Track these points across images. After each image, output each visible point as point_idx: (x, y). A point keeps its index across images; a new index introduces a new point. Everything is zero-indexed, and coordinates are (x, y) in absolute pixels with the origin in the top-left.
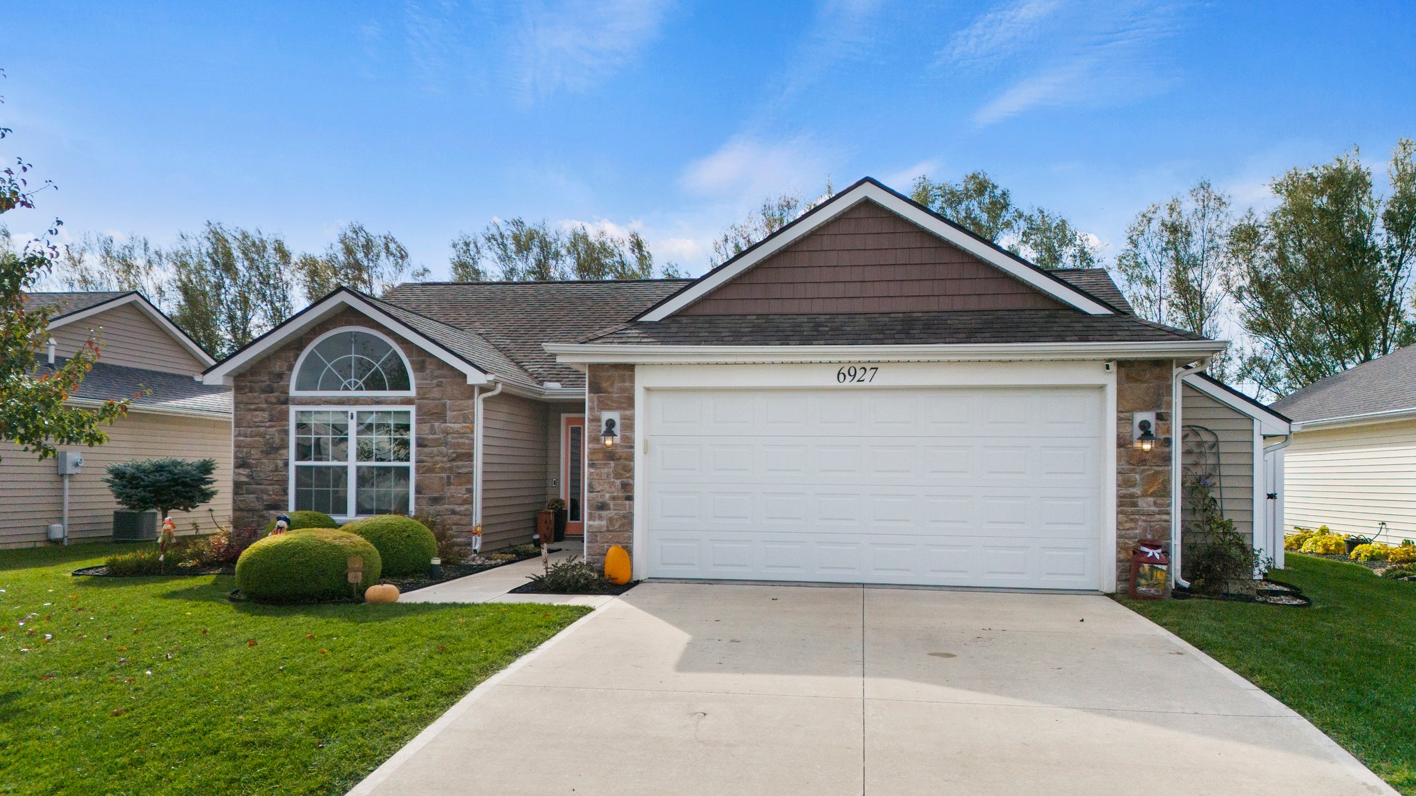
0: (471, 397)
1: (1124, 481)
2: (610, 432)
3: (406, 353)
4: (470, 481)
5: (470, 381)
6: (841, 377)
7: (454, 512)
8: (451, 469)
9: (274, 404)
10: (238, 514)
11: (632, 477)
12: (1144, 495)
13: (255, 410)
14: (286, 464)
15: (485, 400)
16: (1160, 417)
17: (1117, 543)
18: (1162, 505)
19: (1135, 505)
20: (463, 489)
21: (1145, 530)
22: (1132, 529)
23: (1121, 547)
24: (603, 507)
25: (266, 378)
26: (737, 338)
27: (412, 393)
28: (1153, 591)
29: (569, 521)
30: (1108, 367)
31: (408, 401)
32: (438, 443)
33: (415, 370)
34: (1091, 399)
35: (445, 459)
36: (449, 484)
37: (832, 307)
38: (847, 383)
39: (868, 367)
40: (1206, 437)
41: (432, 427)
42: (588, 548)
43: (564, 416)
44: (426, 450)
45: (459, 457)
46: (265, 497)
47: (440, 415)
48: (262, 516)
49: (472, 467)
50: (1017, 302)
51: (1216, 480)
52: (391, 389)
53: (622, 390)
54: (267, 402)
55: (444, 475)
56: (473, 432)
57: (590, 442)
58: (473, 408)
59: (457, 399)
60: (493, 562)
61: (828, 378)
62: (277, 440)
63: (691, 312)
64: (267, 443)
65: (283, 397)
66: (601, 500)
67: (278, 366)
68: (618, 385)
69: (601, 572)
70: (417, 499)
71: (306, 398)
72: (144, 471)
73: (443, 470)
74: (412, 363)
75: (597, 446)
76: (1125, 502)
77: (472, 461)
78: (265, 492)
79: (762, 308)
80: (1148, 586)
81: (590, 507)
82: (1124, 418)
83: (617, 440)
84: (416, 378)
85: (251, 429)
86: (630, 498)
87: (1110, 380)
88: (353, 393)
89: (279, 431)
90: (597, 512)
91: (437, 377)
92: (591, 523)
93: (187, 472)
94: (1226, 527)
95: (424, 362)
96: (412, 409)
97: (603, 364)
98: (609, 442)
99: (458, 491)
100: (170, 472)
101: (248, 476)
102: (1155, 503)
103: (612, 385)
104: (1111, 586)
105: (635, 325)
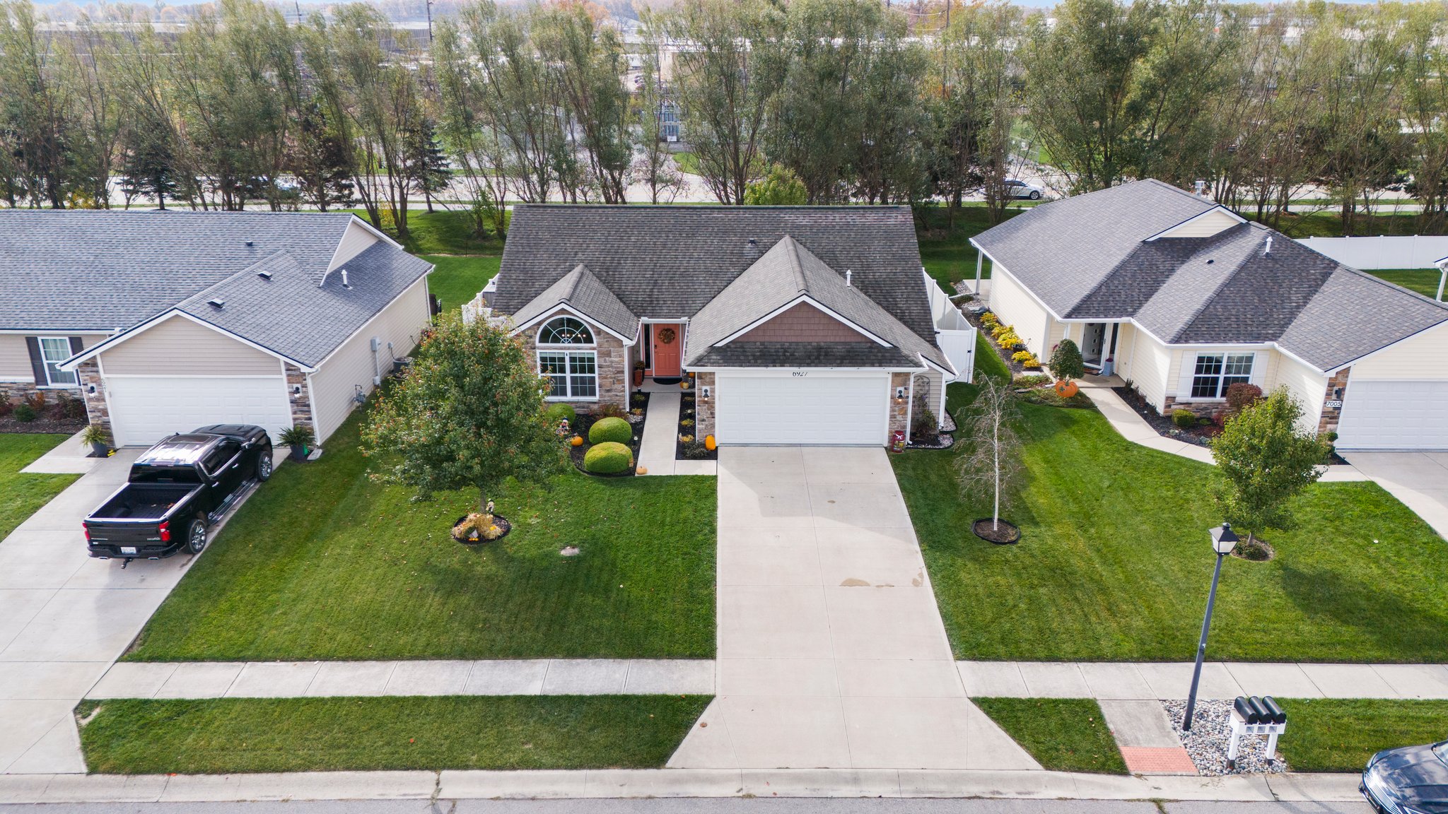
0: (622, 346)
1: (892, 410)
2: (706, 395)
3: (591, 328)
4: (624, 382)
6: (794, 374)
7: (617, 396)
8: (614, 377)
11: (714, 410)
12: (899, 416)
16: (906, 389)
17: (889, 430)
18: (904, 418)
19: (895, 419)
20: (621, 386)
21: (898, 427)
22: (894, 427)
23: (890, 432)
24: (703, 420)
26: (756, 361)
28: (897, 450)
30: (889, 374)
31: (594, 349)
32: (608, 366)
33: (597, 336)
34: (883, 381)
35: (611, 374)
36: (614, 384)
37: (789, 340)
38: (796, 376)
39: (804, 372)
40: (926, 380)
41: (605, 360)
42: (699, 435)
44: (603, 369)
45: (618, 372)
49: (624, 377)
51: (928, 396)
52: (585, 343)
53: (710, 381)
55: (611, 380)
56: (623, 362)
58: (624, 352)
59: (615, 347)
61: (789, 375)
63: (734, 341)
65: (533, 346)
66: (702, 418)
67: (530, 332)
68: (708, 378)
69: (705, 446)
70: (600, 390)
71: (545, 346)
73: (611, 377)
74: (595, 333)
75: (700, 399)
76: (893, 417)
77: (624, 374)
79: (762, 339)
80: (895, 448)
81: (699, 421)
82: (893, 390)
83: (709, 397)
84: (596, 339)
86: (714, 417)
87: (890, 377)
88: (566, 345)
91: (605, 338)
92: (699, 426)
94: (930, 413)
95: (600, 333)
96: (595, 352)
97: (704, 372)
98: (705, 398)
99: (618, 387)
102: (902, 418)
103: (706, 379)
104: (886, 444)
105: (712, 349)
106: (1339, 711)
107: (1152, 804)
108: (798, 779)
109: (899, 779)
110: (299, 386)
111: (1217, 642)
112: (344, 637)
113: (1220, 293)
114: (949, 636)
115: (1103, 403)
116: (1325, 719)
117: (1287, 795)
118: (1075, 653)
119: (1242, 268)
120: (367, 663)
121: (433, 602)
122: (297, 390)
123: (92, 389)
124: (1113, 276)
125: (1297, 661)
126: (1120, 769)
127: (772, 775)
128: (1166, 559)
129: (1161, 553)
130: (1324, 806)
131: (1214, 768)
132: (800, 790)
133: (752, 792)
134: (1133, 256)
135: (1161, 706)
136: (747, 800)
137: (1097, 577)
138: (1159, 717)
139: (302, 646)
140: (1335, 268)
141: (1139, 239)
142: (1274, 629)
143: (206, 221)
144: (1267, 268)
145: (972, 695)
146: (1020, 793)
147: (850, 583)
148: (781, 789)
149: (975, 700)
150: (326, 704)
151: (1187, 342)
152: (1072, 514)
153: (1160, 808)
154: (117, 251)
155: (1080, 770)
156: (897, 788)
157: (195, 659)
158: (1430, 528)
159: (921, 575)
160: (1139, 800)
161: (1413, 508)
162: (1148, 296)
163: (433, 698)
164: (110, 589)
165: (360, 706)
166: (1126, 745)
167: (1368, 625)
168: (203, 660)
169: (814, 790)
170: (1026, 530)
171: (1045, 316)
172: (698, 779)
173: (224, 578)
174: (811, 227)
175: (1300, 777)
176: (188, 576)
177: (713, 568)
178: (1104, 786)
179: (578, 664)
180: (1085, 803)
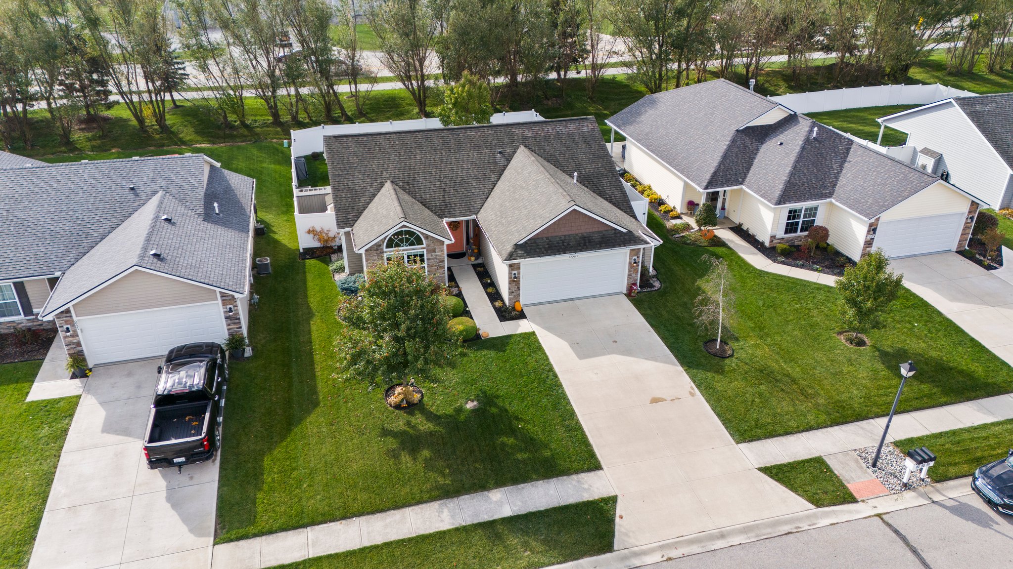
2: (515, 277)
3: (422, 235)
4: (444, 268)
6: (571, 257)
9: (379, 254)
12: (633, 274)
13: (373, 256)
16: (638, 257)
17: (627, 283)
20: (442, 270)
21: (633, 281)
22: (630, 280)
24: (513, 293)
25: (375, 246)
26: (547, 252)
27: (424, 246)
31: (424, 248)
33: (425, 240)
34: (623, 254)
35: (436, 263)
36: (438, 269)
41: (431, 255)
42: (509, 302)
44: (430, 261)
47: (433, 251)
52: (418, 245)
53: (518, 266)
54: (376, 253)
55: (436, 267)
56: (444, 254)
58: (444, 248)
61: (567, 258)
63: (530, 239)
65: (382, 251)
71: (390, 251)
74: (424, 237)
75: (511, 280)
79: (546, 235)
80: (633, 294)
81: (510, 293)
82: (630, 259)
85: (372, 262)
86: (519, 290)
87: (629, 252)
91: (433, 241)
92: (510, 296)
94: (647, 268)
95: (428, 237)
96: (425, 250)
102: (635, 276)
103: (515, 265)
104: (625, 292)
105: (517, 247)
106: (941, 441)
107: (877, 518)
108: (692, 542)
109: (745, 530)
110: (231, 306)
111: (866, 406)
112: (363, 496)
113: (795, 168)
114: (726, 428)
115: (728, 240)
116: (938, 447)
117: (937, 498)
118: (798, 427)
119: (803, 148)
120: (388, 513)
121: (406, 459)
122: (230, 309)
123: (68, 330)
124: (725, 156)
125: (908, 411)
126: (852, 499)
127: (676, 543)
128: (816, 354)
129: (812, 350)
130: (957, 501)
131: (897, 488)
132: (695, 549)
133: (671, 555)
134: (733, 141)
135: (855, 454)
136: (670, 562)
137: (785, 372)
138: (857, 462)
139: (339, 509)
140: (852, 144)
141: (733, 129)
142: (890, 393)
143: (87, 171)
144: (816, 147)
145: (758, 466)
146: (810, 525)
147: (655, 400)
148: (686, 550)
149: (760, 469)
150: (382, 549)
151: (785, 203)
152: (753, 329)
153: (882, 519)
154: (23, 205)
155: (834, 504)
156: (746, 536)
157: (270, 532)
158: (939, 311)
159: (692, 388)
160: (870, 517)
161: (925, 299)
162: (748, 169)
163: (449, 531)
164: (170, 490)
165: (405, 546)
166: (848, 483)
167: (933, 381)
168: (276, 532)
169: (703, 547)
170: (735, 345)
171: (682, 184)
172: (636, 555)
173: (250, 465)
174: (535, 138)
175: (938, 485)
176: (222, 468)
177: (569, 403)
178: (850, 512)
179: (523, 488)
180: (844, 525)
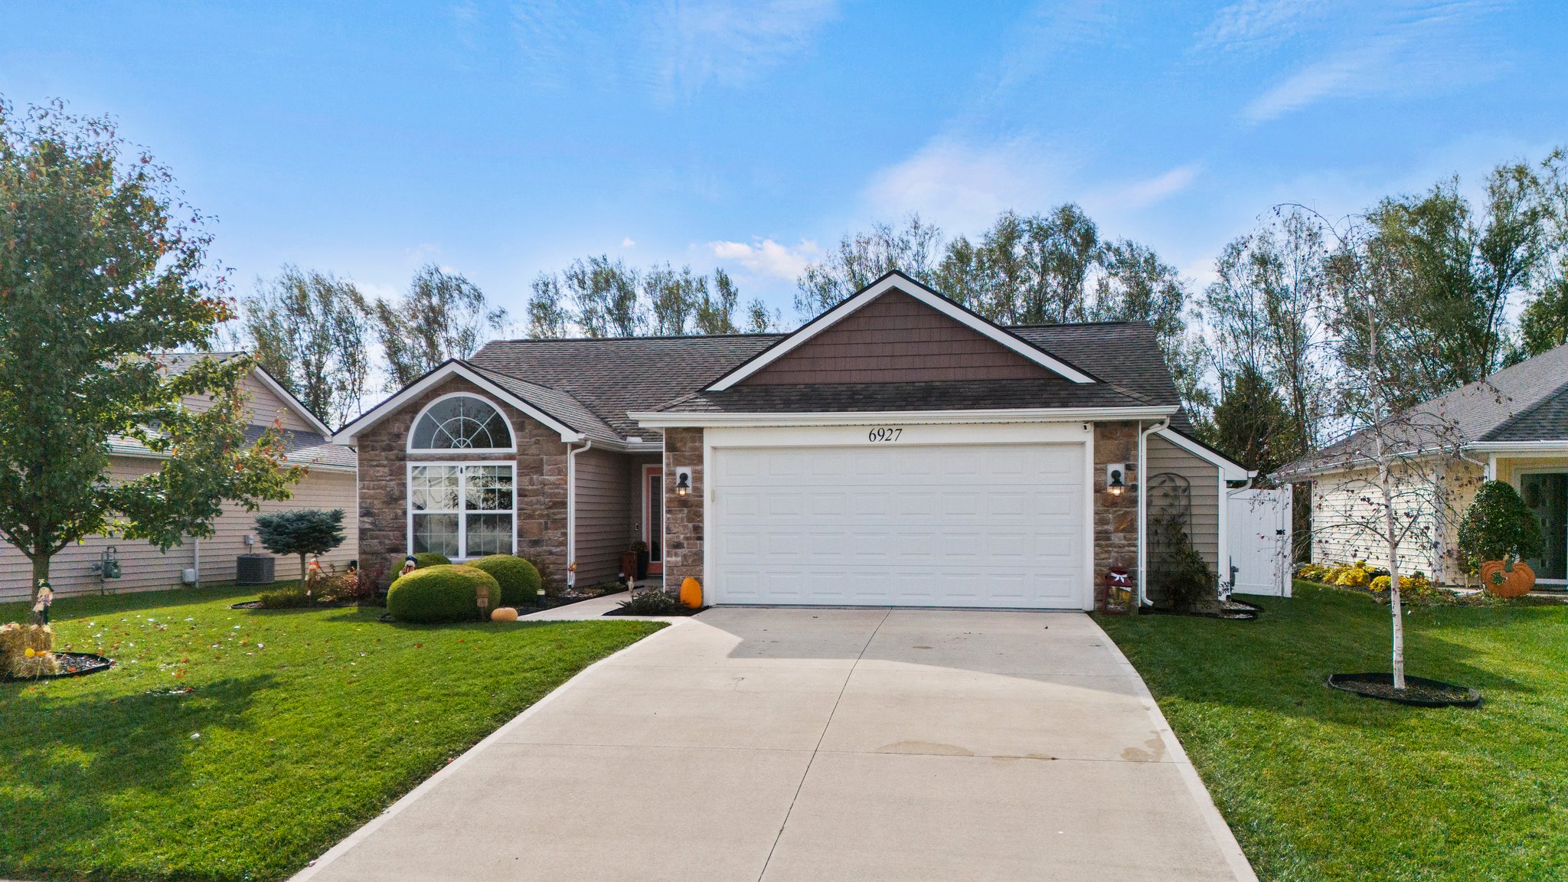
0: (565, 453)
1: (1100, 520)
2: (683, 485)
3: (507, 415)
4: (565, 526)
5: (563, 440)
6: (872, 437)
7: (551, 553)
8: (548, 516)
9: (393, 460)
10: (363, 556)
11: (702, 521)
12: (1117, 530)
13: (377, 466)
14: (405, 513)
15: (576, 455)
16: (1128, 468)
17: (1095, 571)
18: (1130, 539)
19: (1109, 539)
20: (558, 533)
21: (1117, 560)
22: (1106, 558)
23: (1097, 574)
24: (678, 546)
25: (385, 438)
26: (788, 406)
27: (514, 450)
28: (1119, 608)
29: (651, 562)
30: (1085, 428)
31: (510, 457)
33: (516, 430)
34: (1072, 454)
35: (543, 507)
36: (547, 528)
37: (867, 377)
38: (877, 442)
39: (894, 429)
40: (1180, 483)
41: (531, 479)
42: (666, 579)
43: (645, 467)
44: (526, 499)
45: (555, 505)
46: (387, 542)
47: (538, 468)
48: (385, 559)
49: (566, 514)
50: (1018, 373)
51: (1187, 519)
52: (496, 446)
53: (694, 449)
54: (387, 459)
55: (542, 521)
56: (566, 483)
57: (666, 493)
58: (567, 463)
59: (551, 454)
60: (586, 595)
61: (862, 438)
62: (397, 493)
63: (750, 382)
64: (386, 496)
65: (401, 454)
66: (676, 540)
67: (396, 428)
68: (690, 445)
69: (677, 599)
70: (519, 542)
71: (422, 455)
72: (287, 520)
73: (541, 516)
74: (513, 423)
75: (672, 496)
76: (1101, 537)
77: (566, 508)
78: (387, 537)
79: (809, 378)
80: (1115, 604)
81: (668, 546)
82: (1099, 470)
83: (690, 490)
84: (517, 437)
85: (372, 483)
86: (701, 538)
87: (1089, 438)
88: (462, 451)
89: (398, 484)
90: (674, 551)
91: (535, 436)
92: (669, 559)
93: (322, 521)
95: (523, 422)
96: (514, 464)
97: (677, 428)
98: (682, 492)
99: (553, 535)
100: (309, 521)
101: (372, 523)
102: (1125, 537)
103: (685, 446)
104: (1089, 603)
105: (703, 394)
